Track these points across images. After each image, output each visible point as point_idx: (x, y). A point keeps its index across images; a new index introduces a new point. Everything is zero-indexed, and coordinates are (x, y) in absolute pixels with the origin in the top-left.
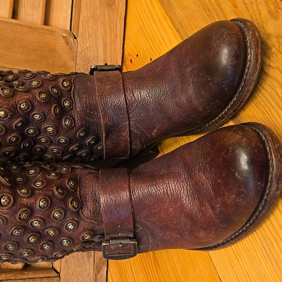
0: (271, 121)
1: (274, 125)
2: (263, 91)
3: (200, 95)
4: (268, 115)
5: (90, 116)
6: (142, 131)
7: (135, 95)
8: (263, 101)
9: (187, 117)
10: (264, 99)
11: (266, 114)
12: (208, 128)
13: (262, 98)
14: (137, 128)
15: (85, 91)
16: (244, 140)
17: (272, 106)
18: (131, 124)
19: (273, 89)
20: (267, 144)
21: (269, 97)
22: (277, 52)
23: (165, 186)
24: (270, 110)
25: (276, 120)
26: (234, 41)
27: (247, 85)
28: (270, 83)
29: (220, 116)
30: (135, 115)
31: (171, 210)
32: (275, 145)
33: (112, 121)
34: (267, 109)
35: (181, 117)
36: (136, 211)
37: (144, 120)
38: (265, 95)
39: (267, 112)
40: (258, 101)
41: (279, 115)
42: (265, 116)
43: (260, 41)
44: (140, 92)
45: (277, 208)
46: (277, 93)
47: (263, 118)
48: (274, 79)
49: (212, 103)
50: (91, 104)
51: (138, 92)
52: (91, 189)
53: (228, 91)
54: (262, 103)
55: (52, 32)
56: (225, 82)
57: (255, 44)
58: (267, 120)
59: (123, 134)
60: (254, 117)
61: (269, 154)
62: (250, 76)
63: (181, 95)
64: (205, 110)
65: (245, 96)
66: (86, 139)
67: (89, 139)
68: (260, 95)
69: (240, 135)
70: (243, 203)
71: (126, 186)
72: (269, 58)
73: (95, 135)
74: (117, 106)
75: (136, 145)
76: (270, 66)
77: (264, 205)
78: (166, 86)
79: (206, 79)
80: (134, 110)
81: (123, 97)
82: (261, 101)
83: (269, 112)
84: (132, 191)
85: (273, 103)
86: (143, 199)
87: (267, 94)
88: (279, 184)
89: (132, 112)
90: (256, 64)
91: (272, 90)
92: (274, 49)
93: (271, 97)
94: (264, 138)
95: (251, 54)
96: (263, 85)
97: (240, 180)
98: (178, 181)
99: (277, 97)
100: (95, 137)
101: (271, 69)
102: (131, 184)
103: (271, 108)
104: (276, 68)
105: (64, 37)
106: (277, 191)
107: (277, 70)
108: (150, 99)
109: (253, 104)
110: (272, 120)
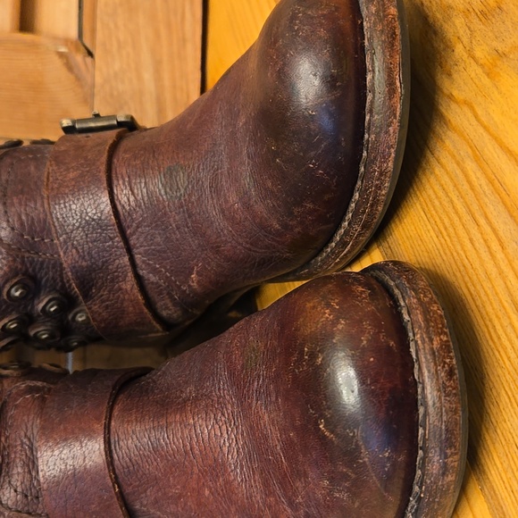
0: (455, 254)
1: (462, 268)
2: (438, 170)
3: (265, 189)
4: (447, 238)
5: (33, 247)
6: (167, 277)
7: (136, 191)
8: (437, 197)
9: (251, 244)
10: (441, 194)
11: (445, 234)
12: (321, 267)
13: (437, 188)
14: (155, 271)
15: (20, 187)
16: (340, 327)
17: (457, 213)
18: (138, 262)
19: (458, 164)
20: (411, 334)
21: (450, 188)
22: (466, 55)
23: (186, 432)
24: (452, 224)
25: (465, 252)
26: (320, 38)
27: (375, 158)
28: (451, 147)
29: (338, 238)
30: (141, 239)
31: (207, 492)
32: (431, 340)
33: (87, 257)
34: (446, 221)
35: (240, 244)
36: (128, 490)
37: (165, 252)
38: (443, 182)
39: (446, 229)
40: (429, 196)
41: (471, 240)
42: (443, 240)
43: (398, 32)
44: (145, 183)
45: (468, 509)
46: (466, 176)
47: (439, 246)
48: (461, 134)
49: (296, 210)
50: (33, 219)
51: (140, 182)
52: (23, 434)
53: (326, 177)
54: (437, 203)
55: (34, 46)
56: (312, 154)
57: (384, 42)
58: (447, 251)
59: (124, 287)
60: (420, 242)
61: (416, 366)
62: (378, 135)
63: (228, 190)
64: (285, 226)
65: (379, 188)
66: (36, 302)
67: (43, 300)
68: (432, 179)
69: (333, 310)
70: (354, 503)
71: (99, 427)
72: (449, 75)
73: (57, 291)
74: (93, 220)
75: (167, 308)
76: (451, 97)
77: (416, 510)
78: (198, 167)
79: (268, 148)
80: (138, 227)
81: (105, 199)
82: (433, 196)
83: (451, 230)
84: (112, 441)
85: (459, 206)
86: (140, 462)
87: (445, 179)
88: (446, 457)
89: (134, 233)
90: (390, 99)
91: (455, 165)
92: (459, 50)
93: (455, 186)
94: (406, 317)
95: (373, 71)
96: (437, 153)
97: (333, 442)
98: (215, 419)
99: (466, 187)
100: (56, 295)
101: (453, 106)
102: (113, 423)
103: (456, 219)
104: (465, 102)
105: (61, 55)
106: (444, 474)
107: (466, 109)
108: (168, 200)
109: (418, 205)
110: (458, 253)
